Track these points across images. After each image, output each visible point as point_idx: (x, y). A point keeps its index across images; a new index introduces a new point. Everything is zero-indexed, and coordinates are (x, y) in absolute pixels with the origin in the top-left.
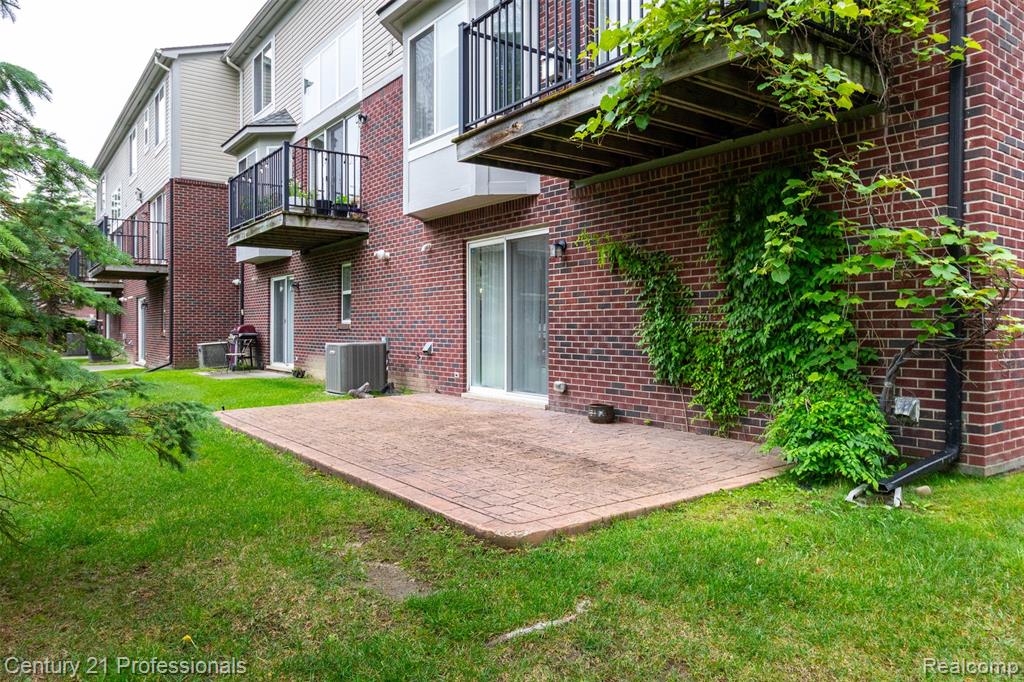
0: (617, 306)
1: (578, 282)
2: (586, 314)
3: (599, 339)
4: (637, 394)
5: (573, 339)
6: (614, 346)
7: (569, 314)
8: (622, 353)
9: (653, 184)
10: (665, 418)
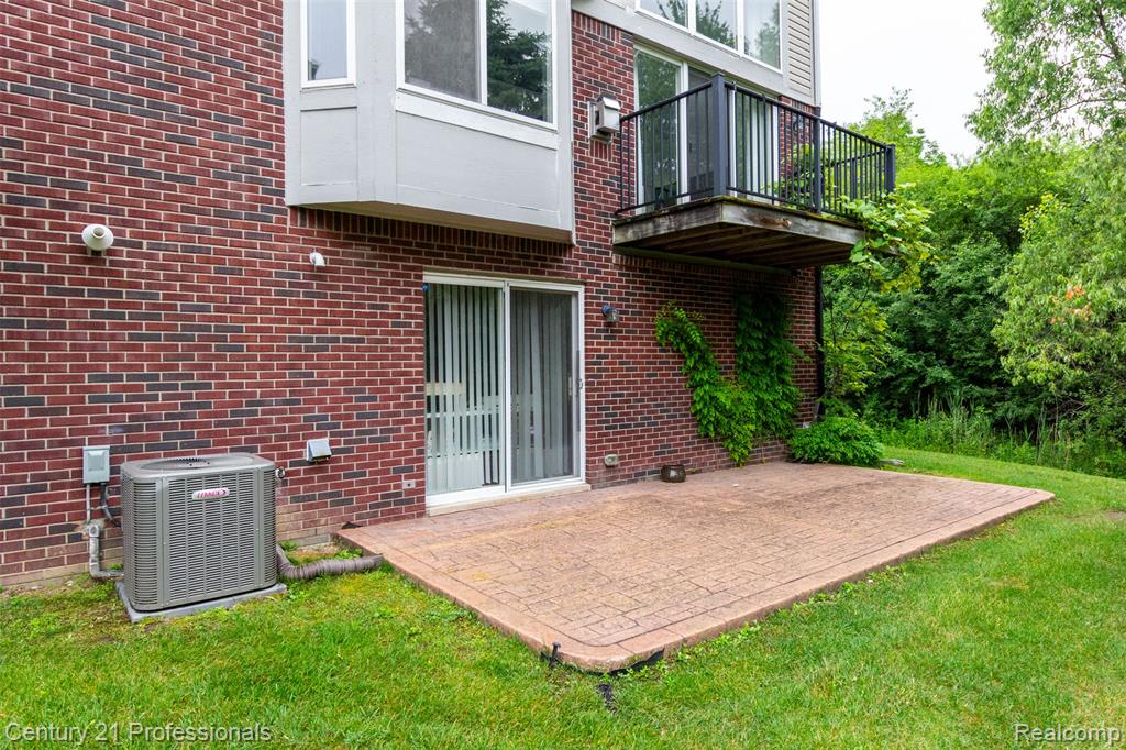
0: (663, 375)
1: (625, 350)
2: (635, 382)
3: (647, 406)
4: (681, 450)
5: (620, 408)
6: (662, 411)
7: (614, 383)
8: (669, 417)
9: (691, 276)
10: (703, 464)
